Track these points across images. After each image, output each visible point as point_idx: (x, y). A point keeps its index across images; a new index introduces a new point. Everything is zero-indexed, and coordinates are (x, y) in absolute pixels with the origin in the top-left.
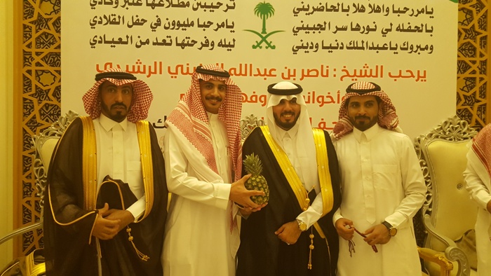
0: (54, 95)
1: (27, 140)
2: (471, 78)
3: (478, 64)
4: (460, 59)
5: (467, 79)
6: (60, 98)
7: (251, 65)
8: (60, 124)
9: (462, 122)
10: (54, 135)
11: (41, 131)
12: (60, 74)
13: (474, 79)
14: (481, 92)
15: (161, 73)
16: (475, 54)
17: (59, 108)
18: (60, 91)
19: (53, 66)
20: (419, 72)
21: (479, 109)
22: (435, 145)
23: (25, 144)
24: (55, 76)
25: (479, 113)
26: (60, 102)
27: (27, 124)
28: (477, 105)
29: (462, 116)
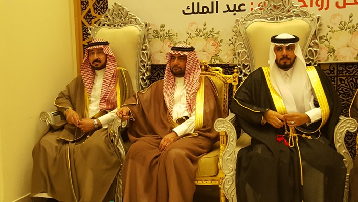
1: (85, 31)
8: (108, 15)
10: (104, 25)
11: (95, 22)
23: (84, 34)
27: (84, 17)
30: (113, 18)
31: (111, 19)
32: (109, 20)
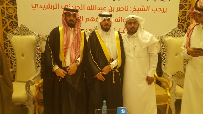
0: (15, 18)
1: (5, 36)
2: (185, 12)
3: (188, 6)
4: (181, 4)
5: (183, 12)
6: (17, 19)
7: (96, 5)
8: (18, 30)
9: (180, 29)
10: (16, 34)
11: (11, 32)
12: (16, 9)
13: (186, 12)
14: (188, 18)
15: (58, 8)
16: (187, 2)
17: (17, 23)
18: (17, 16)
19: (13, 5)
20: (164, 9)
21: (187, 24)
22: (168, 39)
23: (4, 38)
24: (15, 10)
25: (187, 26)
26: (17, 20)
27: (4, 30)
28: (186, 23)
29: (180, 27)
30: (21, 31)
31: (19, 31)
32: (18, 32)
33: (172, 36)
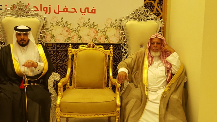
9: (146, 9)
22: (129, 23)
33: (136, 19)
